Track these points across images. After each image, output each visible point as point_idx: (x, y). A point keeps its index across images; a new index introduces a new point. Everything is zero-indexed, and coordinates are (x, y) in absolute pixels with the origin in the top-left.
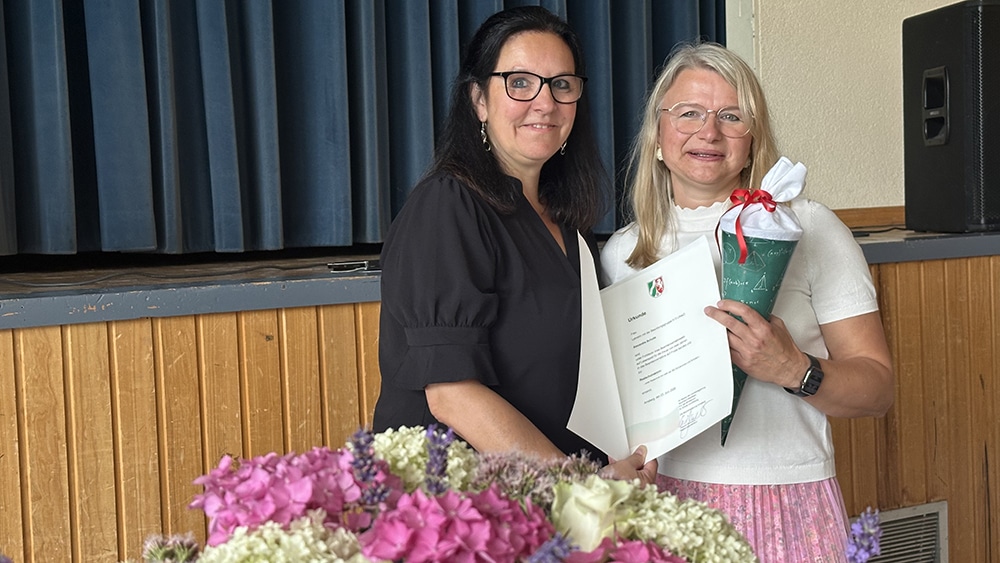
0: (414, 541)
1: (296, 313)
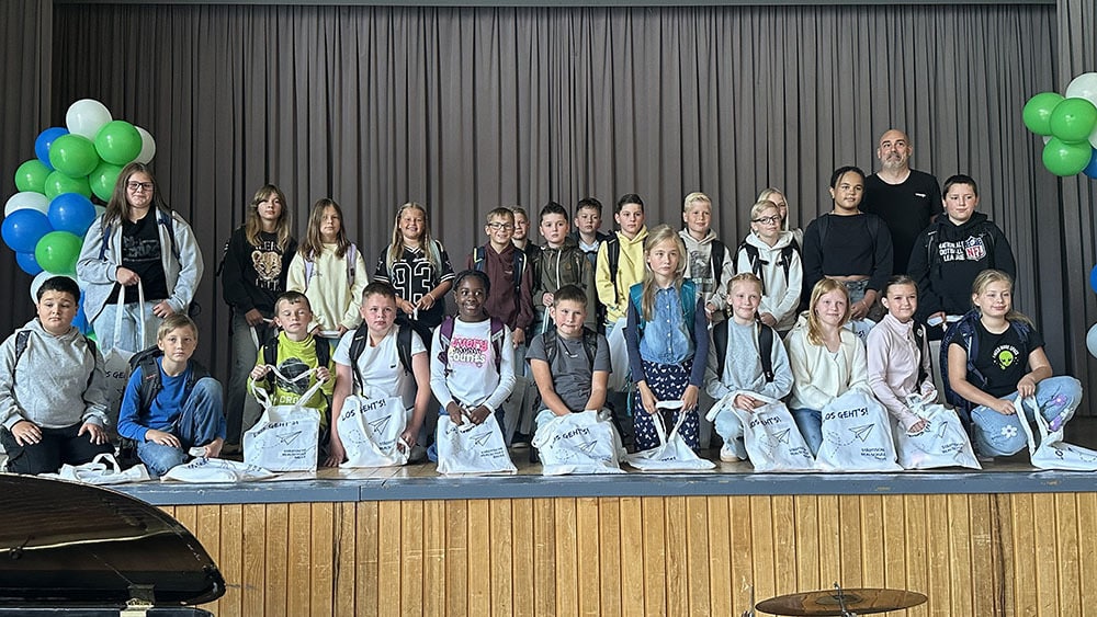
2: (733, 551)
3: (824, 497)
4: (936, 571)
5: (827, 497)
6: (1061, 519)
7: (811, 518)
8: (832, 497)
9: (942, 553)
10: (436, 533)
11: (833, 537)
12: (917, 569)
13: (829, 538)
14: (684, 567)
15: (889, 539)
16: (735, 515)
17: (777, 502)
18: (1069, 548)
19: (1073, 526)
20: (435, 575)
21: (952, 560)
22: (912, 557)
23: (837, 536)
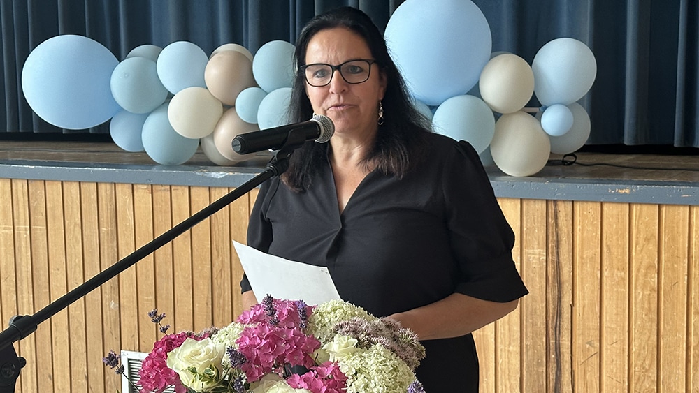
6: (637, 238)
10: (21, 210)
18: (646, 275)
19: (653, 247)
20: (23, 249)
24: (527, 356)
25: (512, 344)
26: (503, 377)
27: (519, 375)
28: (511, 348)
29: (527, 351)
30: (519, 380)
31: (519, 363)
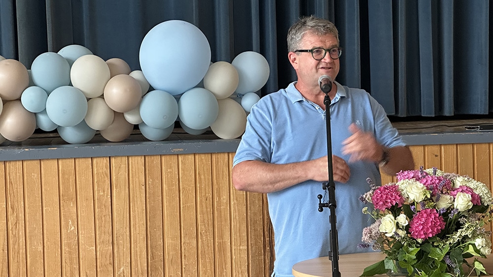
0: (427, 181)
1: (447, 146)
2: (61, 202)
3: (133, 158)
4: (220, 211)
5: (136, 158)
7: (123, 174)
8: (139, 158)
9: (225, 197)
11: (140, 188)
12: (205, 210)
13: (137, 189)
14: (21, 215)
15: (183, 188)
16: (63, 174)
17: (97, 163)
21: (232, 203)
22: (201, 201)
23: (144, 187)
24: (252, 250)
25: (242, 245)
26: (237, 266)
27: (247, 263)
28: (241, 247)
29: (252, 247)
30: (247, 267)
31: (246, 256)
